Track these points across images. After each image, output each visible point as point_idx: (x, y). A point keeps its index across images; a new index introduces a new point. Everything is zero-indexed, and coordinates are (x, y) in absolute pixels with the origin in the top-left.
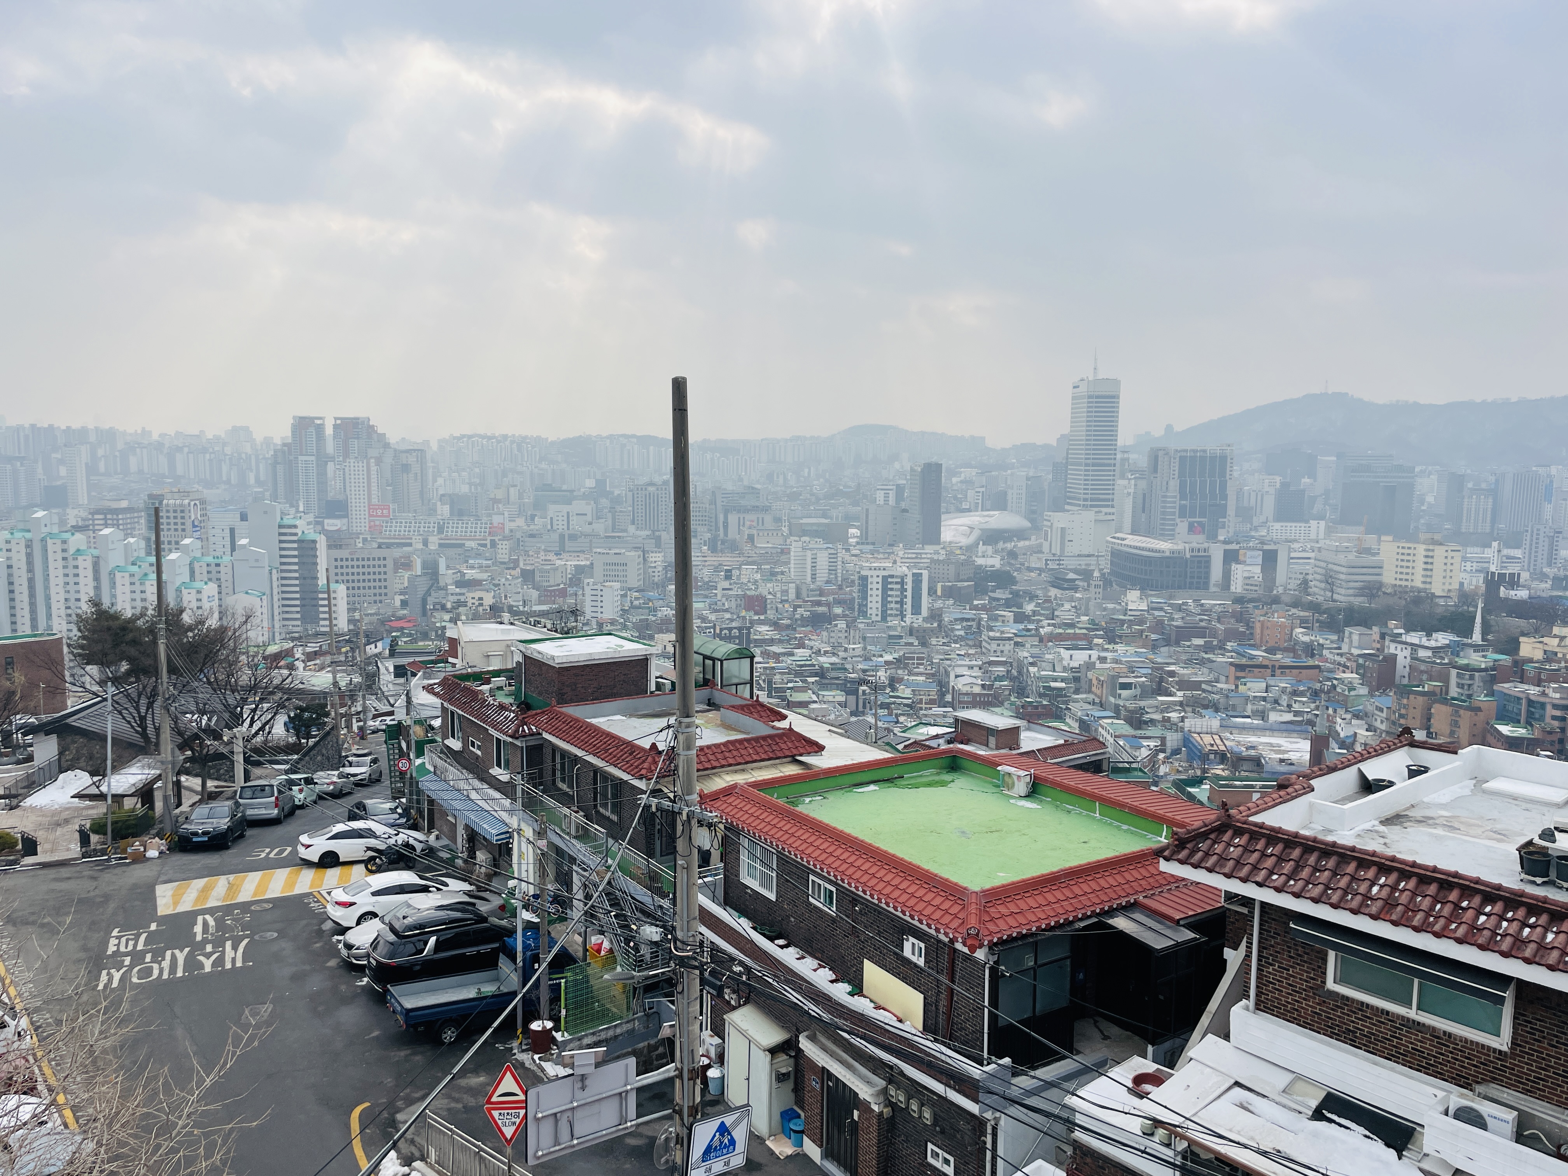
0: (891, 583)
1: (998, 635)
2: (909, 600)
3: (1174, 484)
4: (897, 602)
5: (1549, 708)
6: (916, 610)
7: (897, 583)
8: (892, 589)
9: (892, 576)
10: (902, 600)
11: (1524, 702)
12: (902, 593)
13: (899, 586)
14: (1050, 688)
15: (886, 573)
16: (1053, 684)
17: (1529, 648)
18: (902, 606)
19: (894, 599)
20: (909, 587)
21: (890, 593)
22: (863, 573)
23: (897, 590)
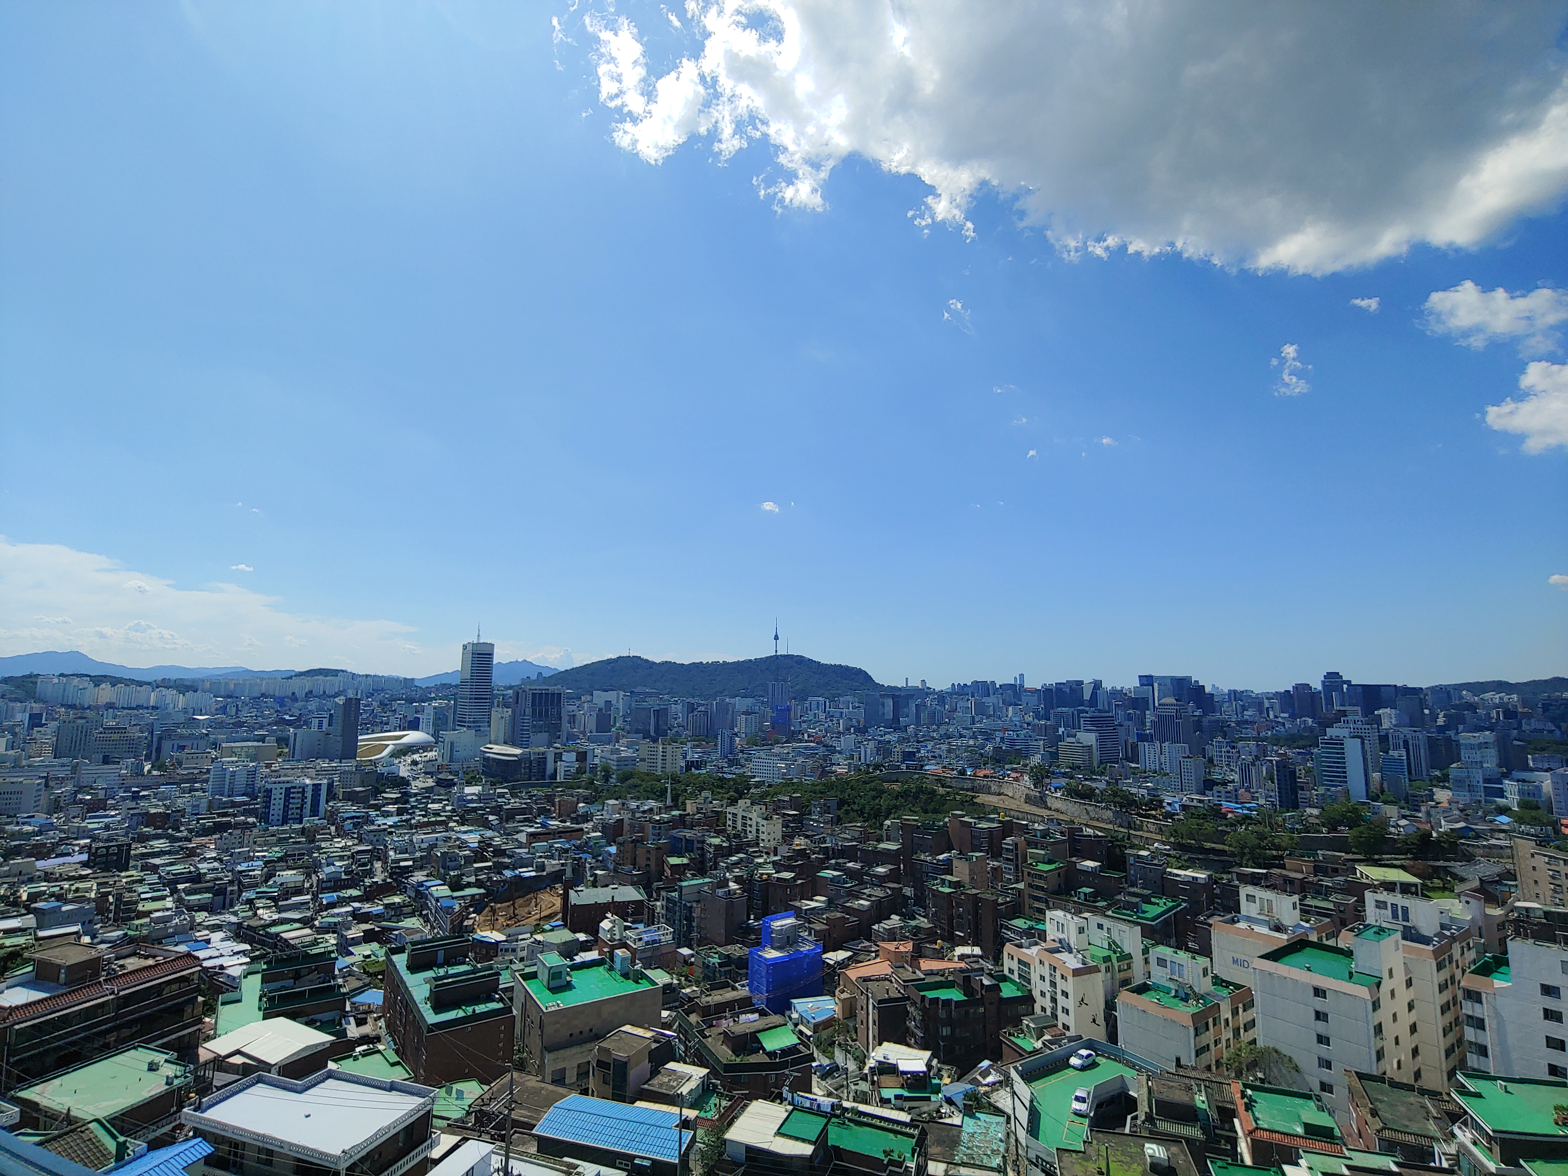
0: (294, 793)
1: (376, 827)
2: (308, 806)
3: (529, 711)
4: (297, 808)
5: (695, 842)
6: (315, 812)
7: (298, 793)
8: (293, 798)
9: (295, 787)
10: (302, 805)
11: (684, 840)
12: (303, 800)
13: (300, 795)
14: (400, 867)
15: (289, 785)
16: (402, 864)
17: (690, 807)
18: (302, 811)
19: (294, 806)
20: (309, 794)
21: (291, 801)
22: (268, 786)
23: (298, 798)
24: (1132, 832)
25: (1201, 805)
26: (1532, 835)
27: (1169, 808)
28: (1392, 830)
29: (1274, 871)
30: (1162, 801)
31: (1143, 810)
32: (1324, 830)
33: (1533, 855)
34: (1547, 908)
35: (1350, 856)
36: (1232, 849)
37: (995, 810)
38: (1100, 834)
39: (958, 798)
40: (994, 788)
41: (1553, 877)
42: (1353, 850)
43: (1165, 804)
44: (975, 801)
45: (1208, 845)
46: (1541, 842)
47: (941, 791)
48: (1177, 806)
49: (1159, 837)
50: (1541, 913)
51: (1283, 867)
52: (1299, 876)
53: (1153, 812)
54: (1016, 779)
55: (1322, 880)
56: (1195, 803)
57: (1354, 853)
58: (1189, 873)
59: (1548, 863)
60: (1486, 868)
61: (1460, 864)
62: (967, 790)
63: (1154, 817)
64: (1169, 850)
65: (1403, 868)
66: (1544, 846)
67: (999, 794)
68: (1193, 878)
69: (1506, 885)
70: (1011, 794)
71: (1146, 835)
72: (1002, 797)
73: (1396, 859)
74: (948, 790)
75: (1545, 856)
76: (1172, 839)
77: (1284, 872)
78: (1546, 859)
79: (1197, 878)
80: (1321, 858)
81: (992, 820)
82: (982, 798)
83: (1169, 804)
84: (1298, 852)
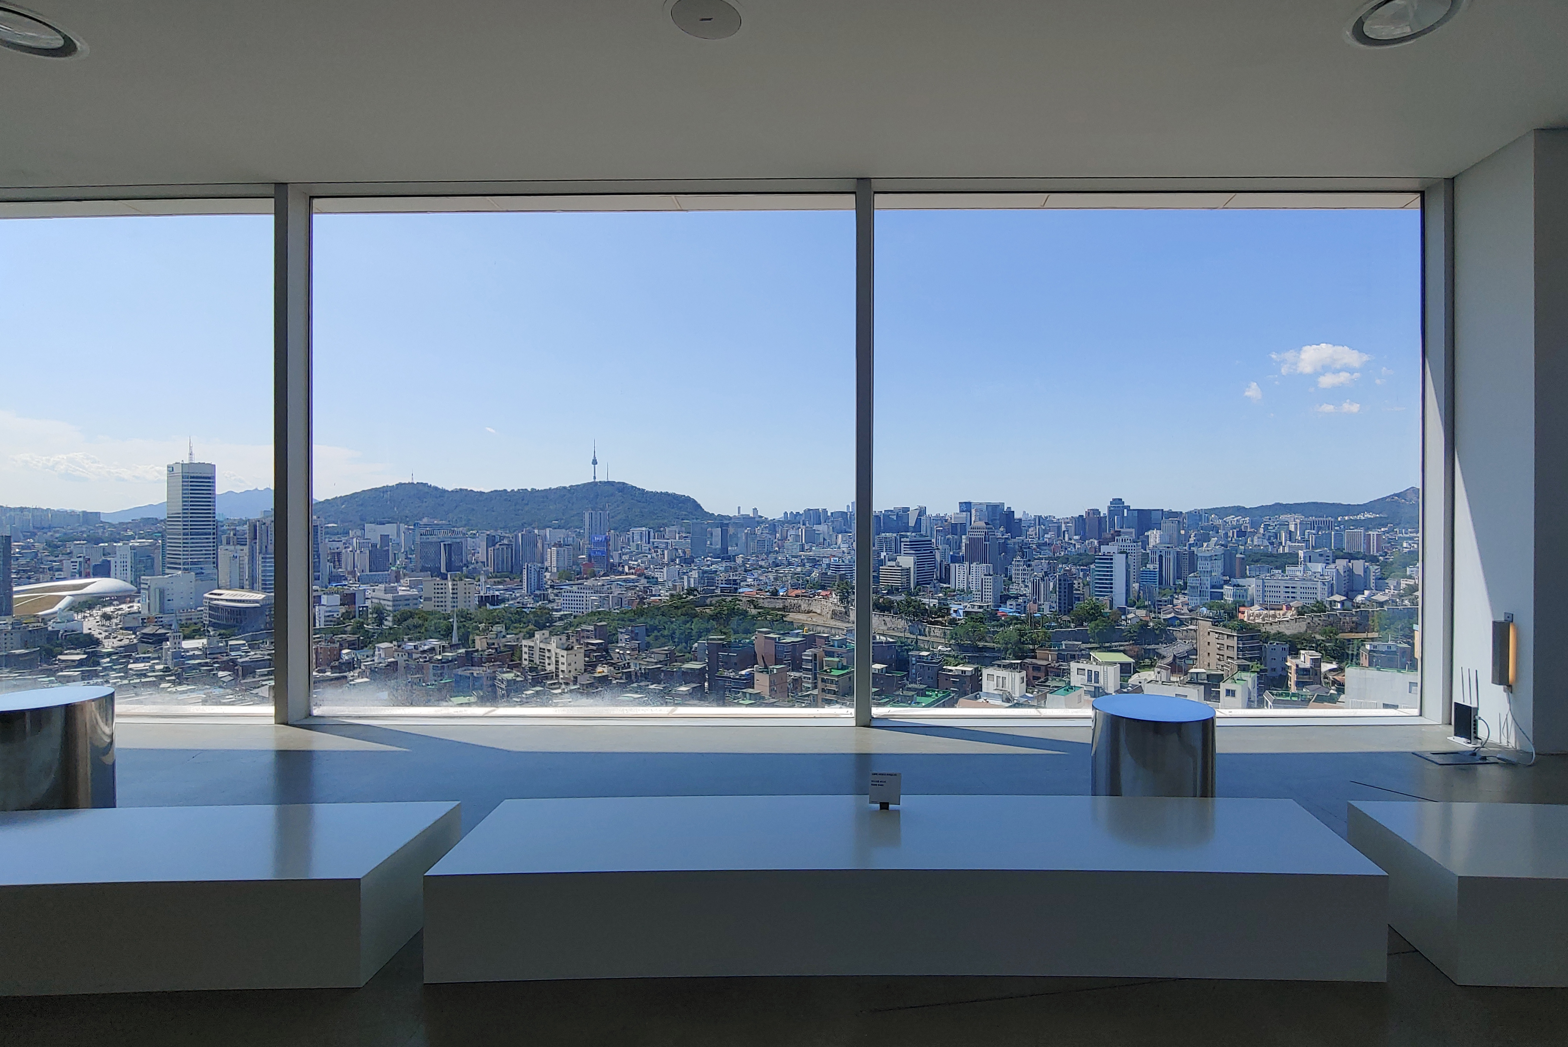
24: (919, 637)
25: (981, 610)
26: (1210, 618)
27: (954, 615)
28: (1124, 623)
29: (1028, 661)
30: (949, 609)
31: (932, 618)
32: (1072, 625)
33: (1209, 633)
34: (1209, 672)
35: (1089, 646)
36: (999, 646)
37: (802, 627)
38: (891, 640)
39: (769, 617)
40: (804, 607)
41: (1219, 649)
42: (1091, 640)
43: (952, 612)
44: (785, 619)
45: (981, 644)
46: (1215, 622)
47: (754, 612)
48: (961, 612)
49: (943, 641)
50: (1205, 676)
51: (1035, 657)
52: (1045, 663)
53: (940, 619)
54: (826, 597)
55: (1062, 665)
56: (976, 609)
57: (1091, 643)
58: (958, 668)
59: (1218, 639)
60: (1181, 648)
61: (1165, 646)
62: (779, 610)
63: (942, 624)
64: (950, 651)
65: (1124, 652)
66: (1217, 626)
67: (809, 612)
68: (962, 671)
69: (1191, 659)
70: (819, 611)
71: (932, 639)
72: (811, 614)
73: (1122, 645)
74: (759, 610)
75: (1216, 633)
76: (953, 642)
77: (1034, 661)
78: (1217, 635)
79: (965, 672)
80: (1064, 647)
81: (797, 635)
82: (792, 616)
83: (955, 611)
84: (1047, 644)
